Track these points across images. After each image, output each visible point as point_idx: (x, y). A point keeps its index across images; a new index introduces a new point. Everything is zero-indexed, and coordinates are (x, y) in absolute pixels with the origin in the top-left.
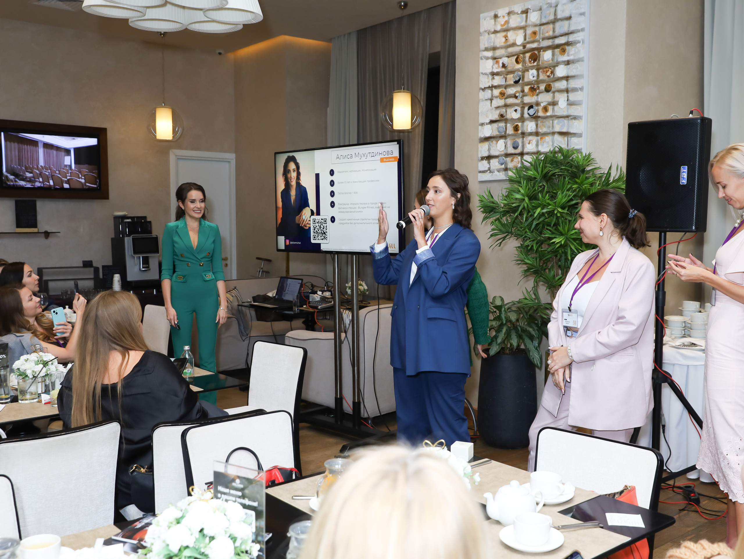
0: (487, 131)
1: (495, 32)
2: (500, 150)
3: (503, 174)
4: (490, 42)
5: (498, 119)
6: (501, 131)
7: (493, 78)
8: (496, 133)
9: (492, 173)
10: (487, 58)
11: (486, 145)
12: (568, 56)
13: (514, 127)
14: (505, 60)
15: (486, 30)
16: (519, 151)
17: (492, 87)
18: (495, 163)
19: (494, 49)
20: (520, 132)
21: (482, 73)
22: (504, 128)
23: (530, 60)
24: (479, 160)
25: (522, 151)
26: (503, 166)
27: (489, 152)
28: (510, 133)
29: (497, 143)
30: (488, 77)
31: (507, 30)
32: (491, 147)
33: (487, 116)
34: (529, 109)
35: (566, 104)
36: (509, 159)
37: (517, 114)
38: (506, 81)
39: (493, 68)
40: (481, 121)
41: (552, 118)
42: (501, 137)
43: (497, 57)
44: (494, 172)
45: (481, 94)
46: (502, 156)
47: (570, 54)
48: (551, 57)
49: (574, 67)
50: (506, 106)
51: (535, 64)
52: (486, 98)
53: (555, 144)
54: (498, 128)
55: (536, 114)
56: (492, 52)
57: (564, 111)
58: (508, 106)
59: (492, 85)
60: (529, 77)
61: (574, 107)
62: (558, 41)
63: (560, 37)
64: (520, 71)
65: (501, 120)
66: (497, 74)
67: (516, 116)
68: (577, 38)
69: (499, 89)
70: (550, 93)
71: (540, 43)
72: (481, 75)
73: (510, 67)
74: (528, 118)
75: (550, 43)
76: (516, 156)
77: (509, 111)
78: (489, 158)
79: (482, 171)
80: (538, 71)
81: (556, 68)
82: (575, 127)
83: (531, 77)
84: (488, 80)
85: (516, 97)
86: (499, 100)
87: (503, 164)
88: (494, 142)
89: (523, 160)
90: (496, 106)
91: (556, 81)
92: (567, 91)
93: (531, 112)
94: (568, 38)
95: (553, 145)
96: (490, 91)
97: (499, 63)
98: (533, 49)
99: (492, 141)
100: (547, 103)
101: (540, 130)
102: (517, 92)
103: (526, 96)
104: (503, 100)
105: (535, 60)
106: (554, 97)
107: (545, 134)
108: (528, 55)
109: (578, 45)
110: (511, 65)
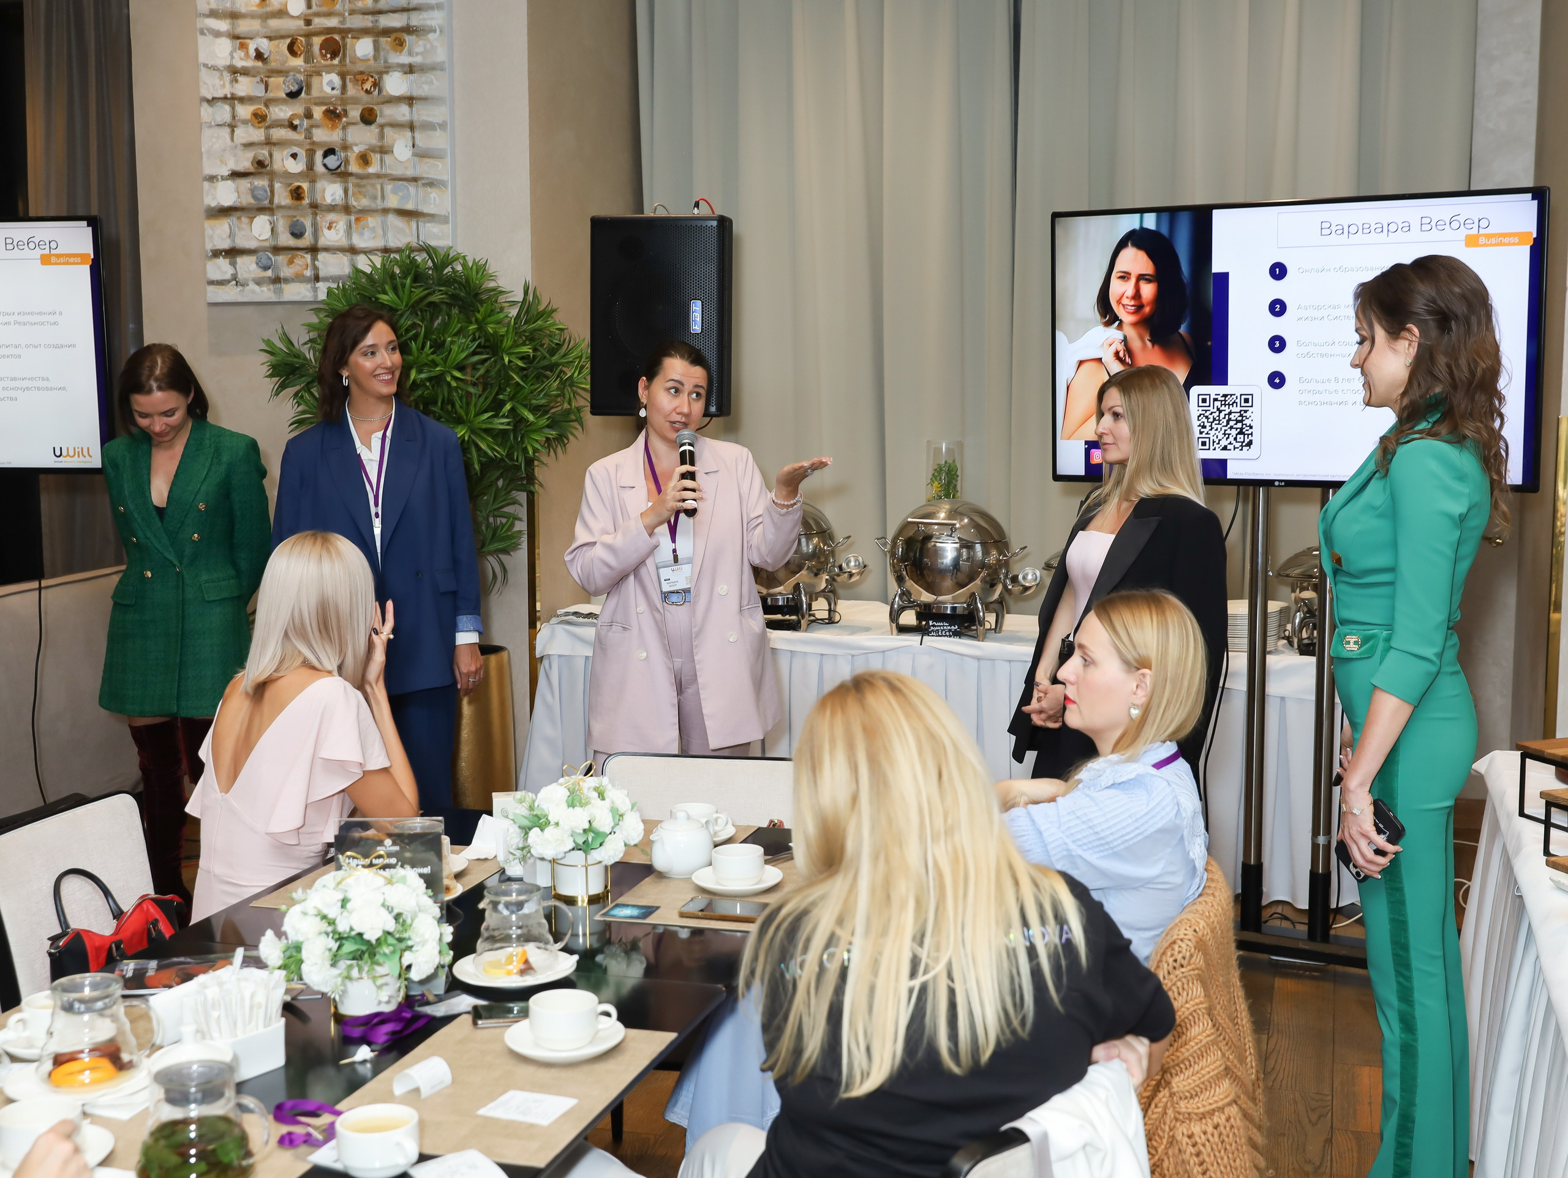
0: (226, 194)
2: (260, 238)
3: (269, 290)
5: (252, 170)
6: (260, 197)
7: (234, 80)
8: (247, 200)
9: (243, 285)
10: (217, 34)
11: (223, 225)
12: (410, 54)
13: (291, 190)
16: (307, 240)
17: (232, 99)
18: (247, 265)
20: (306, 201)
21: (206, 66)
22: (266, 191)
23: (323, 51)
24: (207, 256)
25: (313, 242)
26: (269, 273)
27: (234, 241)
28: (285, 204)
29: (254, 222)
30: (221, 75)
32: (236, 229)
33: (223, 162)
34: (325, 156)
35: (410, 153)
36: (281, 259)
37: (298, 164)
38: (266, 90)
39: (232, 57)
40: (208, 170)
41: (380, 181)
42: (261, 210)
43: (242, 36)
44: (248, 285)
45: (206, 110)
46: (265, 249)
47: (416, 51)
48: (372, 53)
49: (423, 79)
50: (269, 143)
51: (336, 61)
52: (219, 120)
53: (390, 235)
54: (253, 191)
55: (342, 168)
56: (228, 21)
57: (406, 168)
58: (274, 144)
59: (232, 94)
60: (322, 87)
61: (427, 160)
62: (386, 21)
63: (391, 14)
64: (300, 72)
65: (260, 173)
66: (245, 72)
67: (296, 167)
68: (429, 23)
69: (251, 104)
70: (373, 127)
71: (344, 18)
72: (203, 69)
73: (276, 61)
74: (323, 175)
75: (367, 22)
76: (299, 253)
77: (277, 155)
78: (233, 253)
79: (217, 281)
80: (343, 76)
81: (385, 77)
82: (432, 202)
83: (328, 89)
84: (222, 82)
85: (294, 128)
86: (251, 129)
87: (269, 268)
88: (244, 220)
89: (316, 262)
90: (244, 141)
91: (385, 105)
92: (412, 127)
93: (332, 162)
94: (409, 18)
95: (385, 234)
96: (227, 108)
97: (247, 49)
98: (330, 30)
99: (239, 218)
100: (367, 147)
101: (353, 202)
102: (294, 116)
103: (317, 126)
104: (263, 130)
105: (334, 55)
106: (382, 136)
107: (365, 211)
108: (317, 41)
109: (431, 36)
110: (278, 58)
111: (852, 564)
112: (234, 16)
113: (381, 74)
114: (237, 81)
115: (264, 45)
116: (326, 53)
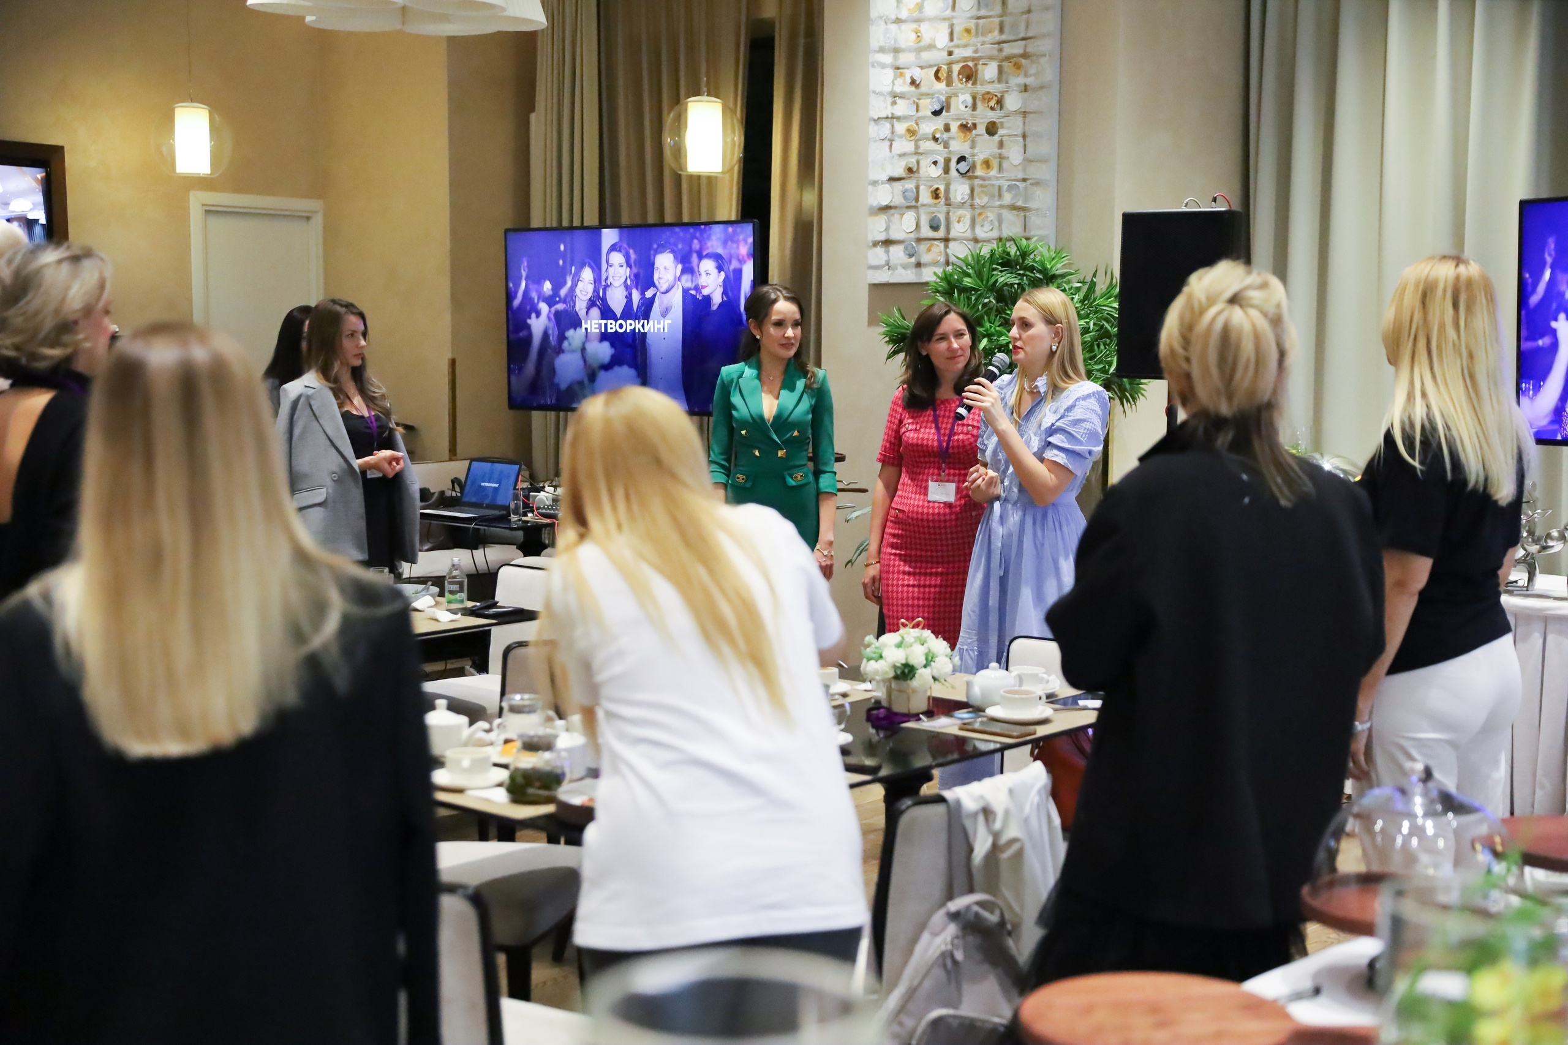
0: (884, 195)
1: (898, 21)
2: (907, 231)
3: (912, 273)
4: (889, 38)
5: (904, 175)
6: (908, 197)
7: (894, 103)
8: (899, 200)
9: (893, 269)
10: (883, 66)
11: (881, 221)
12: (1026, 75)
13: (932, 192)
14: (917, 74)
15: (882, 15)
16: (941, 234)
17: (892, 118)
18: (897, 253)
19: (896, 51)
20: (942, 200)
21: (874, 92)
22: (913, 192)
23: (961, 76)
24: (869, 246)
25: (945, 234)
26: (913, 260)
27: (888, 233)
28: (925, 202)
29: (902, 218)
30: (885, 98)
31: (918, 21)
32: (890, 224)
33: (884, 169)
34: (958, 162)
35: (1022, 158)
36: (923, 247)
37: (937, 169)
38: (917, 110)
39: (894, 84)
40: (873, 176)
41: (998, 181)
42: (909, 208)
43: (901, 66)
44: (897, 269)
45: (874, 130)
46: (910, 240)
47: (1031, 73)
48: (997, 76)
49: (1035, 96)
50: (919, 152)
51: (970, 84)
52: (882, 136)
53: (1003, 227)
54: (904, 192)
55: (970, 172)
56: (892, 55)
57: (1017, 171)
58: (923, 154)
59: (892, 114)
60: (958, 107)
61: (1035, 164)
62: (1009, 49)
63: (1012, 43)
64: (942, 94)
65: (909, 178)
66: (902, 96)
67: (934, 172)
68: (1041, 48)
69: (906, 122)
70: (996, 137)
71: (977, 49)
72: (872, 95)
73: (925, 86)
74: (955, 178)
75: (994, 50)
76: (936, 242)
77: (924, 162)
78: (887, 243)
79: (875, 266)
80: (974, 97)
81: (1006, 95)
82: (1036, 198)
83: (962, 107)
84: (885, 105)
85: (936, 140)
86: (905, 142)
87: (913, 255)
88: (897, 216)
89: (947, 251)
90: (899, 152)
91: (1005, 118)
92: (1025, 136)
93: (963, 167)
94: (1026, 45)
95: (999, 226)
96: (888, 125)
97: (905, 76)
98: (966, 59)
99: (893, 215)
100: (990, 154)
101: (975, 199)
102: (936, 131)
103: (954, 138)
104: (913, 142)
105: (969, 78)
106: (1002, 145)
107: (982, 209)
108: (956, 68)
109: (1042, 60)
110: (927, 83)
113: (1002, 93)
114: (896, 103)
116: (963, 78)
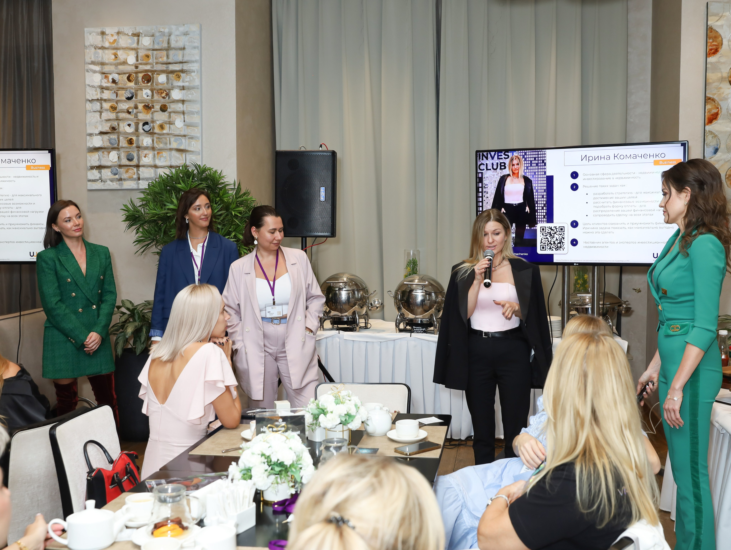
0: (97, 142)
1: (103, 48)
2: (113, 161)
3: (117, 184)
4: (97, 57)
5: (110, 131)
6: (113, 143)
8: (107, 144)
9: (104, 182)
10: (94, 72)
11: (96, 155)
12: (183, 82)
13: (127, 140)
15: (92, 44)
16: (135, 162)
17: (101, 100)
18: (105, 173)
20: (134, 145)
21: (89, 85)
22: (116, 140)
24: (88, 169)
25: (137, 163)
27: (100, 162)
28: (124, 146)
29: (110, 154)
30: (96, 89)
32: (102, 157)
33: (96, 127)
34: (143, 125)
35: (183, 124)
36: (122, 170)
38: (117, 96)
39: (101, 82)
40: (89, 131)
41: (169, 136)
42: (114, 149)
43: (106, 73)
44: (107, 182)
45: (89, 105)
46: (115, 166)
47: (185, 80)
48: (166, 81)
49: (189, 92)
50: (117, 119)
51: (149, 84)
52: (95, 109)
53: (173, 160)
54: (110, 140)
55: (151, 131)
56: (100, 66)
57: (181, 131)
58: (120, 120)
59: (101, 98)
60: (142, 96)
61: (190, 127)
62: (172, 67)
63: (175, 64)
64: (132, 89)
65: (113, 133)
66: (107, 88)
67: (130, 130)
68: (192, 68)
69: (110, 103)
70: (166, 113)
71: (153, 66)
72: (88, 87)
73: (121, 84)
74: (143, 133)
75: (164, 67)
76: (131, 167)
77: (121, 125)
78: (100, 167)
79: (92, 180)
80: (152, 91)
81: (172, 91)
82: (192, 145)
83: (145, 96)
84: (96, 93)
85: (129, 113)
86: (109, 113)
87: (117, 174)
88: (106, 153)
89: (139, 172)
90: (106, 119)
91: (172, 103)
92: (183, 113)
93: (147, 128)
94: (183, 66)
95: (170, 160)
96: (99, 104)
97: (108, 78)
98: (147, 71)
99: (103, 152)
100: (163, 122)
101: (156, 145)
102: (130, 108)
103: (140, 112)
104: (115, 114)
105: (148, 81)
106: (170, 117)
107: (161, 150)
108: (140, 75)
109: (193, 74)
110: (122, 82)
111: (376, 303)
112: (102, 64)
113: (170, 90)
114: (103, 92)
115: (116, 77)
116: (145, 81)
